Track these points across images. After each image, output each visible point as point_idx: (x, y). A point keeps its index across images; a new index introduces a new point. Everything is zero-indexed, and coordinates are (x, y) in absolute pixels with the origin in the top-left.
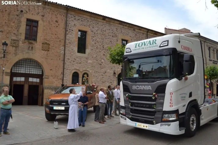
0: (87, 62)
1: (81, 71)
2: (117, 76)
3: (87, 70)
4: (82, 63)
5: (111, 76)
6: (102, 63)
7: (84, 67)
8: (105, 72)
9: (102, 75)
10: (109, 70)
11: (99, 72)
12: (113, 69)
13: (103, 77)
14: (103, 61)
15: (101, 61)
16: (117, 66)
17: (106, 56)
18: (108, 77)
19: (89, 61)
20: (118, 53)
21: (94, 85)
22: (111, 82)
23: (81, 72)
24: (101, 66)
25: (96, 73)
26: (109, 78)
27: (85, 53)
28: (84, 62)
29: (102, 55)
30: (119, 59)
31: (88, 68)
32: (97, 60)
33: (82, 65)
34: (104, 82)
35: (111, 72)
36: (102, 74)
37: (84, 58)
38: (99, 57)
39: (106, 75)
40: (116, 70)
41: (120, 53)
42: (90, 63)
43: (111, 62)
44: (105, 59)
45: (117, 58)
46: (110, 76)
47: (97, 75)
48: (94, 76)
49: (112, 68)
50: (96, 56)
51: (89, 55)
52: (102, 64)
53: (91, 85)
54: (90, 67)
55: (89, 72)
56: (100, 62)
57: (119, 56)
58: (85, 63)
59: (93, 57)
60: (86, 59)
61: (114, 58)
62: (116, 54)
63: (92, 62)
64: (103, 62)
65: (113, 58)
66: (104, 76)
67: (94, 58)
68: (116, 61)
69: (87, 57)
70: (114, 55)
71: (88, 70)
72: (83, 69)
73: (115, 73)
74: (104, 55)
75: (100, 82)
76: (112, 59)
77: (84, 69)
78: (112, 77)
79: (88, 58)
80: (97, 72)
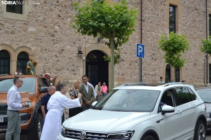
0: (25, 30)
1: (15, 48)
2: (84, 58)
3: (27, 47)
4: (16, 32)
5: (73, 58)
6: (56, 32)
7: (21, 40)
8: (62, 50)
9: (56, 56)
10: (68, 47)
11: (49, 51)
12: (77, 45)
13: (58, 61)
14: (57, 28)
15: (53, 28)
16: (84, 38)
17: (63, 19)
18: (68, 60)
19: (31, 29)
20: (93, 15)
21: (49, 76)
22: (73, 70)
23: (15, 51)
24: (53, 38)
25: (44, 51)
26: (69, 62)
27: (21, 13)
28: (20, 29)
29: (55, 16)
30: (96, 25)
31: (28, 42)
32: (46, 27)
33: (16, 37)
34: (60, 70)
35: (73, 50)
36: (55, 54)
37: (19, 22)
38: (48, 20)
39: (64, 57)
40: (83, 46)
41: (99, 15)
42: (32, 33)
43: (78, 31)
44: (61, 24)
45: (91, 23)
46: (70, 58)
47: (46, 55)
48: (40, 57)
49: (74, 43)
50: (45, 19)
51: (30, 17)
52: (55, 34)
53: (44, 75)
54: (31, 39)
55: (30, 49)
56: (52, 31)
57: (96, 20)
58: (23, 32)
59: (37, 21)
60: (25, 24)
61: (86, 24)
62: (89, 15)
63: (35, 30)
64: (58, 31)
65: (83, 23)
66: (60, 59)
67: (39, 22)
68: (89, 29)
69: (26, 20)
70: (85, 18)
71: (28, 45)
72: (18, 45)
73: (80, 52)
74: (59, 16)
75: (53, 70)
76: (81, 26)
77: (21, 44)
78: (75, 59)
79: (28, 22)
80: (46, 50)
